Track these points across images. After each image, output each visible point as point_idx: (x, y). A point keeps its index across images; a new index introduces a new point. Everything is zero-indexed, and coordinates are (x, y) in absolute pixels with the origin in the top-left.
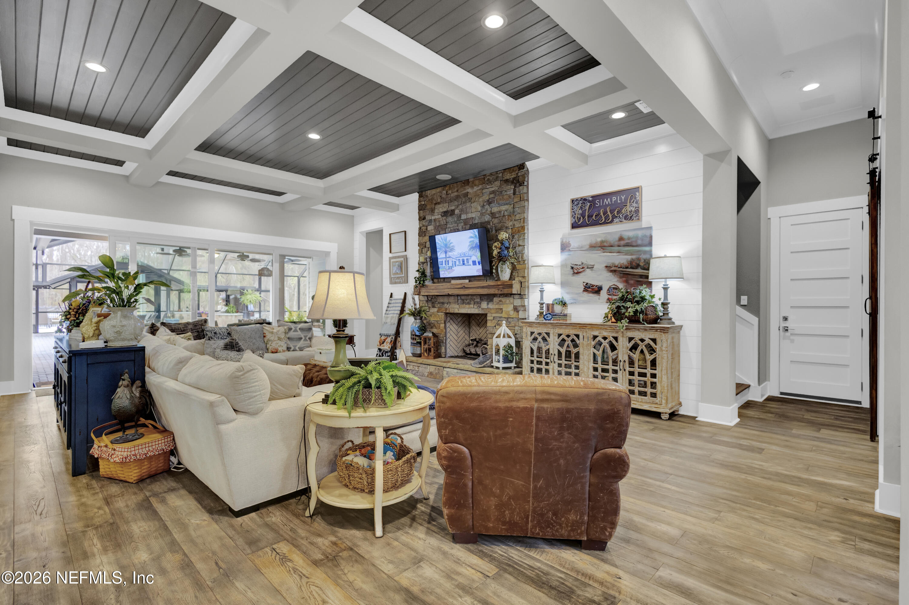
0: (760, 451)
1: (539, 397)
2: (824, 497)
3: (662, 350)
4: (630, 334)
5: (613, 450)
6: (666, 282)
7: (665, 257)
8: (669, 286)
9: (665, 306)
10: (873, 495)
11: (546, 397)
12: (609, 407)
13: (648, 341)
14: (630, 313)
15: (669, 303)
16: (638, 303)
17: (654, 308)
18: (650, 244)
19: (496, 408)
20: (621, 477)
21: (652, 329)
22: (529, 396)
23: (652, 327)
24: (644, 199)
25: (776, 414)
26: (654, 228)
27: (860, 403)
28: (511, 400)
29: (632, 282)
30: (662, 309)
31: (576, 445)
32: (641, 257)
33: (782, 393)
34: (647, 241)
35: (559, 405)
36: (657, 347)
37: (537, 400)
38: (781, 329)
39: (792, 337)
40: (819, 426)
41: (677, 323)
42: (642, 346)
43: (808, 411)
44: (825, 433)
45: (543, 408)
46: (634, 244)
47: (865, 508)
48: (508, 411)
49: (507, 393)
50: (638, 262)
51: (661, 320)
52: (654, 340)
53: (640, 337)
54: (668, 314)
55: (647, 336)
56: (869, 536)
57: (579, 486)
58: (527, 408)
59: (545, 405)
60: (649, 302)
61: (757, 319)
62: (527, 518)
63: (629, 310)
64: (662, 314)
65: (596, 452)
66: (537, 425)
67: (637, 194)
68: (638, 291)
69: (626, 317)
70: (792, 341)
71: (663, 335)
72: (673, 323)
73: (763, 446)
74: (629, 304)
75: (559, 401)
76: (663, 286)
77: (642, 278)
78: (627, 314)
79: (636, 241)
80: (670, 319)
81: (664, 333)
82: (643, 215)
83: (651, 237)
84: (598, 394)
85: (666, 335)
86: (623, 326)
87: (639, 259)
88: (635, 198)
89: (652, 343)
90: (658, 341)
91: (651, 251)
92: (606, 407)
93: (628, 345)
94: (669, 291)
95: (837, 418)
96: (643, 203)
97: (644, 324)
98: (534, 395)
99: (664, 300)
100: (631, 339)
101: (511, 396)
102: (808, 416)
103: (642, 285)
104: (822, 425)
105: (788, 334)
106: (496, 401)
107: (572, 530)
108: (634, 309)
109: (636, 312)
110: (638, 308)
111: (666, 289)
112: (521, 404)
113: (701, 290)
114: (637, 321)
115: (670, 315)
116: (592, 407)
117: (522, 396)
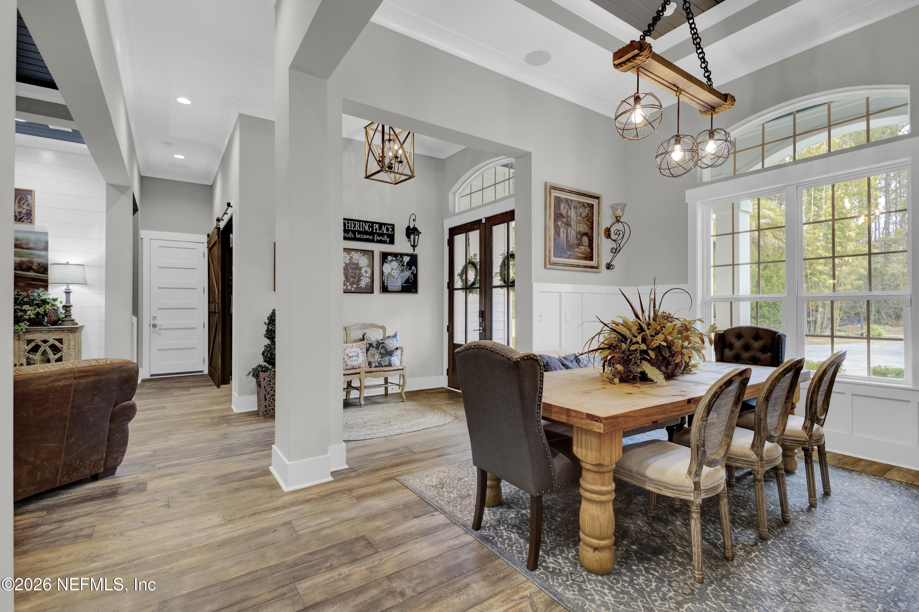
0: (164, 408)
1: (77, 375)
2: (211, 415)
3: (69, 348)
4: (29, 337)
5: (127, 402)
6: (68, 286)
7: (67, 264)
8: (71, 290)
9: (68, 309)
10: (231, 408)
11: (82, 374)
12: (127, 374)
13: (52, 342)
14: (29, 315)
15: (71, 306)
16: (38, 306)
17: (56, 311)
18: (46, 249)
19: (39, 390)
20: (130, 419)
21: (57, 330)
22: (68, 376)
23: (58, 328)
24: (36, 204)
25: (157, 388)
26: (49, 234)
27: (202, 371)
28: (54, 381)
29: (22, 284)
30: (64, 312)
31: (103, 404)
32: (33, 260)
33: (151, 375)
34: (42, 245)
35: (92, 379)
36: (64, 347)
37: (75, 378)
38: (151, 326)
39: (159, 332)
40: (188, 388)
41: (80, 324)
42: (45, 347)
43: (175, 382)
44: (192, 391)
45: (80, 383)
46: (24, 246)
47: (231, 413)
48: (50, 390)
49: (49, 377)
50: (30, 265)
51: (63, 321)
52: (60, 341)
53: (42, 339)
54: (70, 316)
55: (51, 338)
56: (237, 421)
57: (102, 434)
58: (66, 385)
59: (82, 381)
60: (53, 305)
61: (136, 318)
62: (58, 471)
63: (28, 313)
64: (64, 316)
65: (115, 406)
66: (74, 396)
67: (29, 197)
68: (36, 294)
69: (25, 320)
70: (160, 334)
71: (71, 335)
72: (77, 324)
73: (164, 405)
74: (26, 307)
75: (94, 375)
76: (65, 290)
77: (35, 281)
78: (27, 317)
79: (27, 244)
80: (73, 320)
81: (71, 332)
82: (36, 219)
83: (47, 243)
84: (120, 367)
85: (74, 334)
86: (22, 329)
87: (31, 262)
88: (26, 200)
89: (57, 344)
90: (65, 341)
91: (47, 256)
92: (125, 375)
93: (26, 348)
94: (72, 295)
95: (194, 382)
96: (36, 207)
97: (47, 326)
98: (73, 375)
99: (66, 303)
100: (29, 342)
101: (53, 378)
102: (177, 385)
103: (38, 288)
104: (189, 387)
105: (156, 329)
106: (40, 384)
107: (94, 468)
108: (35, 312)
109: (38, 314)
110: (41, 310)
111: (68, 293)
112: (61, 383)
113: (104, 295)
114: (41, 324)
115: (73, 317)
116: (116, 376)
117: (62, 376)
